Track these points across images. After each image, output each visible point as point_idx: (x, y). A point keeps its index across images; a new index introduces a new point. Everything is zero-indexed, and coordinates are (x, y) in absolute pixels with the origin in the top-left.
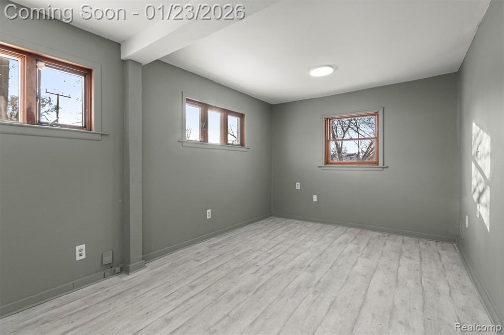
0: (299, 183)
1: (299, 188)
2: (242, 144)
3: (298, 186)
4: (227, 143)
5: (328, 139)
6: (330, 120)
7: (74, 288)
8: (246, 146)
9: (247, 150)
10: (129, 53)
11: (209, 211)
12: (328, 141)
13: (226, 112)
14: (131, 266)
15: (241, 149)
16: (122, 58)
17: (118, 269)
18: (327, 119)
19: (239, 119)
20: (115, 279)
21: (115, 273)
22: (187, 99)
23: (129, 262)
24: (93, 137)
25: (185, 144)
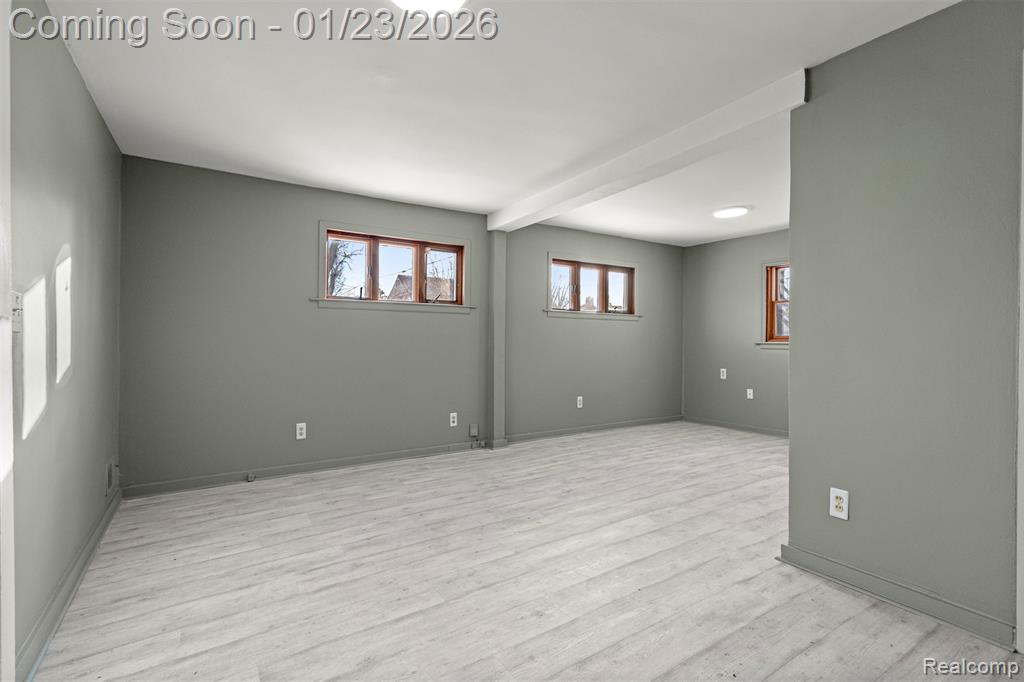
0: (725, 370)
1: (725, 377)
2: (631, 311)
3: (723, 374)
4: (607, 311)
5: (774, 299)
6: (777, 269)
7: (449, 450)
8: (636, 312)
9: (637, 319)
10: (496, 224)
11: (580, 398)
12: (773, 303)
13: (605, 269)
14: (495, 442)
15: (629, 317)
16: (489, 229)
17: (483, 443)
18: (771, 268)
19: (626, 275)
20: (482, 451)
21: (480, 447)
22: (554, 260)
23: (492, 437)
24: (464, 311)
25: (550, 314)
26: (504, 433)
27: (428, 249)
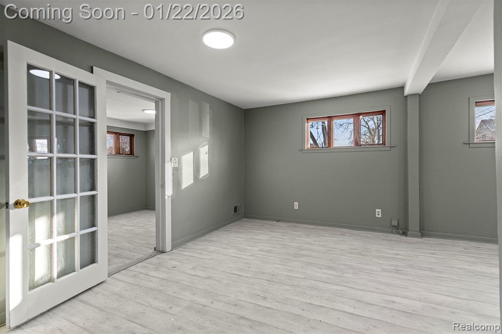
14: (409, 232)
16: (405, 94)
17: (401, 232)
20: (398, 236)
21: (398, 233)
22: (477, 103)
23: (408, 229)
24: (386, 149)
25: (471, 145)
26: (418, 229)
27: (361, 117)
